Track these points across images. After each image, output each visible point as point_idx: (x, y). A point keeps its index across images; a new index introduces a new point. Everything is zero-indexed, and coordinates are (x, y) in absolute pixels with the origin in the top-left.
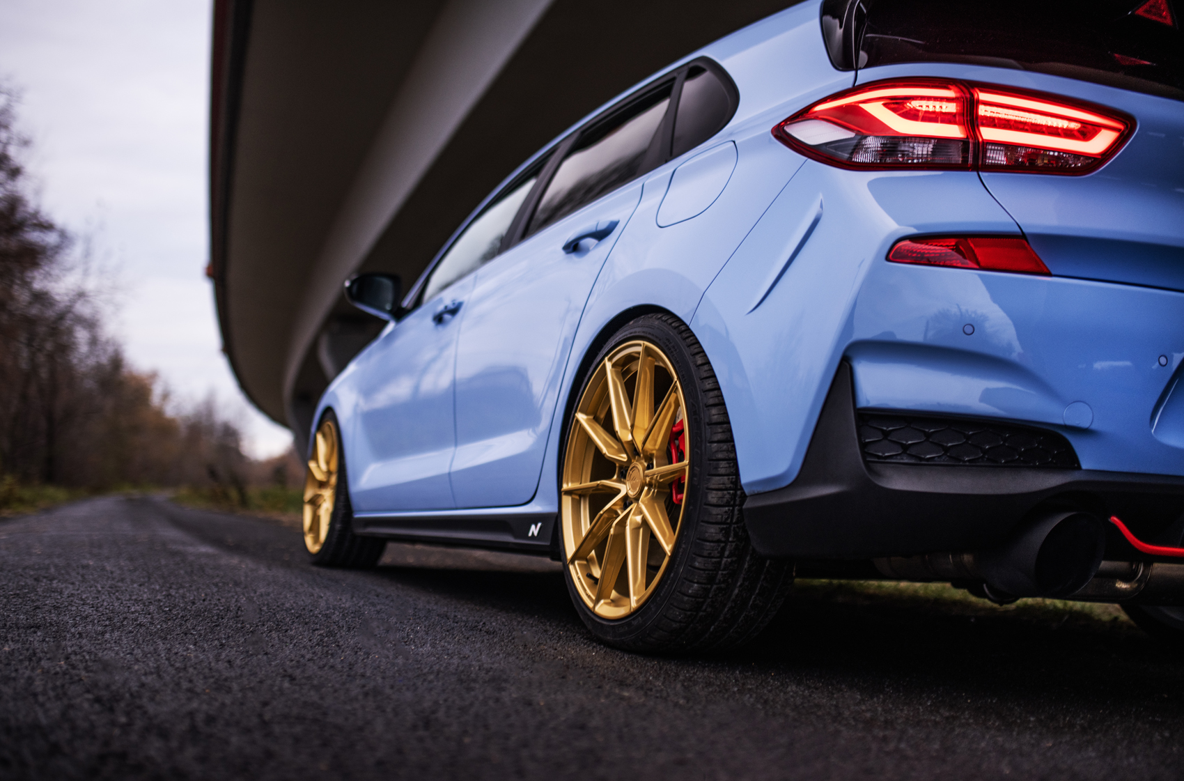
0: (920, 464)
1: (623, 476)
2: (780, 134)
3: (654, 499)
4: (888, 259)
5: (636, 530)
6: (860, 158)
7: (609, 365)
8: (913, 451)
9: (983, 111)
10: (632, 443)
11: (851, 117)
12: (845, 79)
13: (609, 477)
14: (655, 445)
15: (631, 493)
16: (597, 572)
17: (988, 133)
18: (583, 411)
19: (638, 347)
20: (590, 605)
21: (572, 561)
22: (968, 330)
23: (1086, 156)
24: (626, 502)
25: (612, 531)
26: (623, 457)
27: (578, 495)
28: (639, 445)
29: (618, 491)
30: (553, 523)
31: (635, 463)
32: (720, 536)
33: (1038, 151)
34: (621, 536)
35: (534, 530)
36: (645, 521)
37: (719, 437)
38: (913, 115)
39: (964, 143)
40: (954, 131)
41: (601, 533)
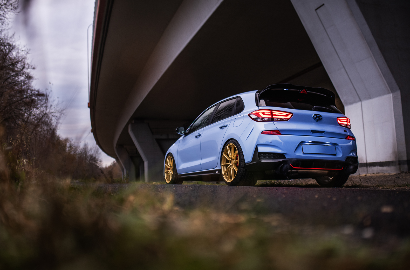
0: (266, 159)
1: (230, 162)
2: (249, 115)
3: (235, 165)
4: (261, 134)
5: (232, 170)
6: (258, 120)
7: (227, 147)
8: (270, 157)
9: (273, 114)
10: (231, 158)
11: (257, 114)
12: (257, 108)
13: (228, 163)
14: (234, 158)
15: (232, 165)
16: (227, 177)
17: (274, 117)
18: (224, 153)
19: (232, 144)
20: (227, 181)
21: (224, 175)
22: (271, 142)
23: (287, 119)
24: (231, 166)
25: (229, 170)
26: (230, 160)
27: (224, 166)
28: (232, 158)
29: (230, 165)
30: (220, 171)
31: (232, 160)
32: (243, 169)
33: (281, 119)
34: (230, 171)
35: (217, 172)
36: (234, 168)
37: (242, 156)
38: (265, 114)
39: (271, 118)
40: (270, 116)
41: (227, 171)
